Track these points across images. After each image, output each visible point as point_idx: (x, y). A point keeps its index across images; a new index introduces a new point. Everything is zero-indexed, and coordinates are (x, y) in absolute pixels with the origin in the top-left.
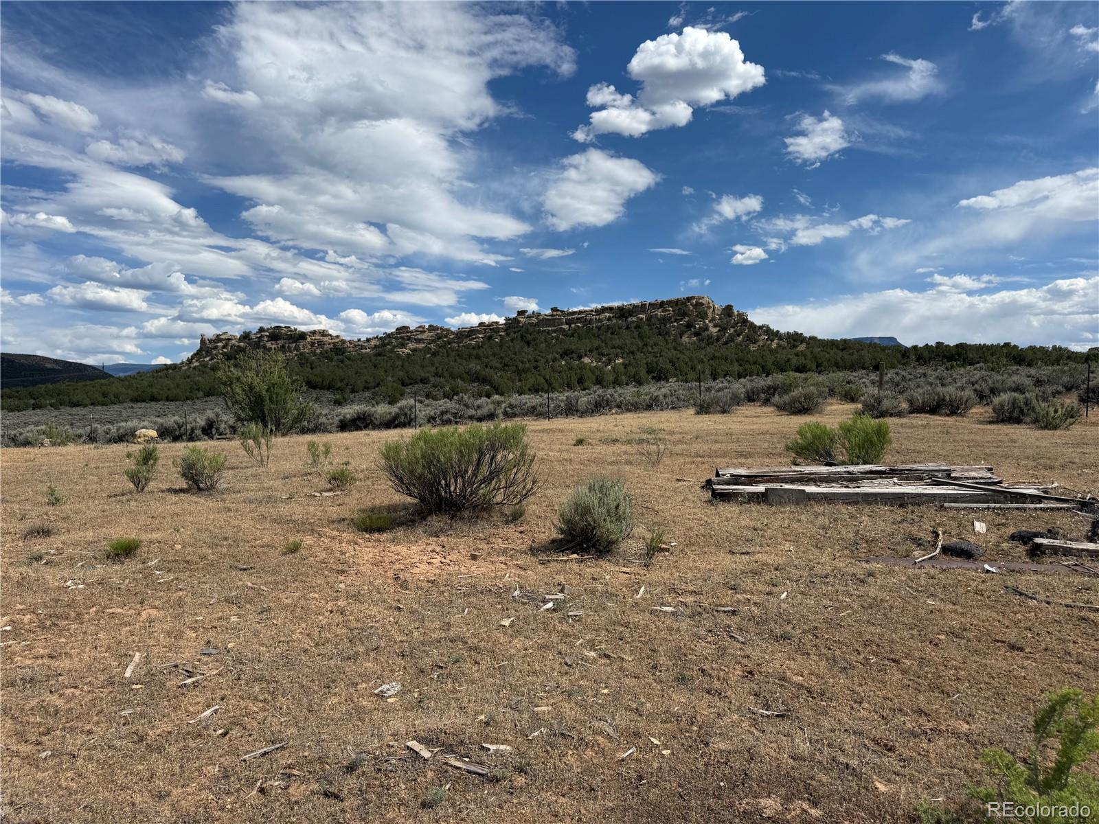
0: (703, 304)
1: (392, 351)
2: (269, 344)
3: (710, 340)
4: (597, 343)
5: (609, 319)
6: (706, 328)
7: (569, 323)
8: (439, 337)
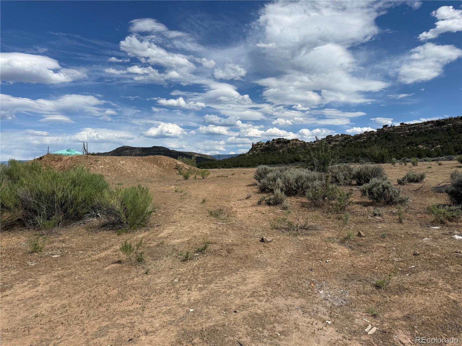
2: (276, 145)
4: (425, 138)
5: (432, 127)
7: (409, 130)
8: (346, 139)
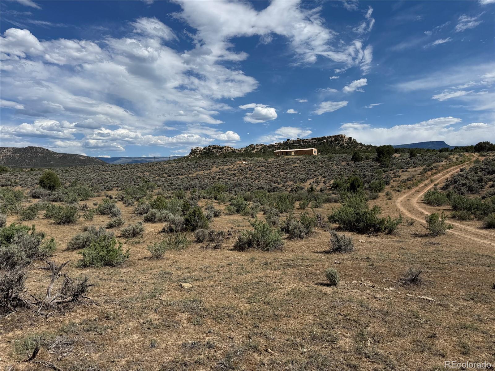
0: (342, 137)
2: (213, 150)
3: (344, 148)
5: (315, 141)
6: (343, 144)
7: (303, 143)
8: (263, 148)
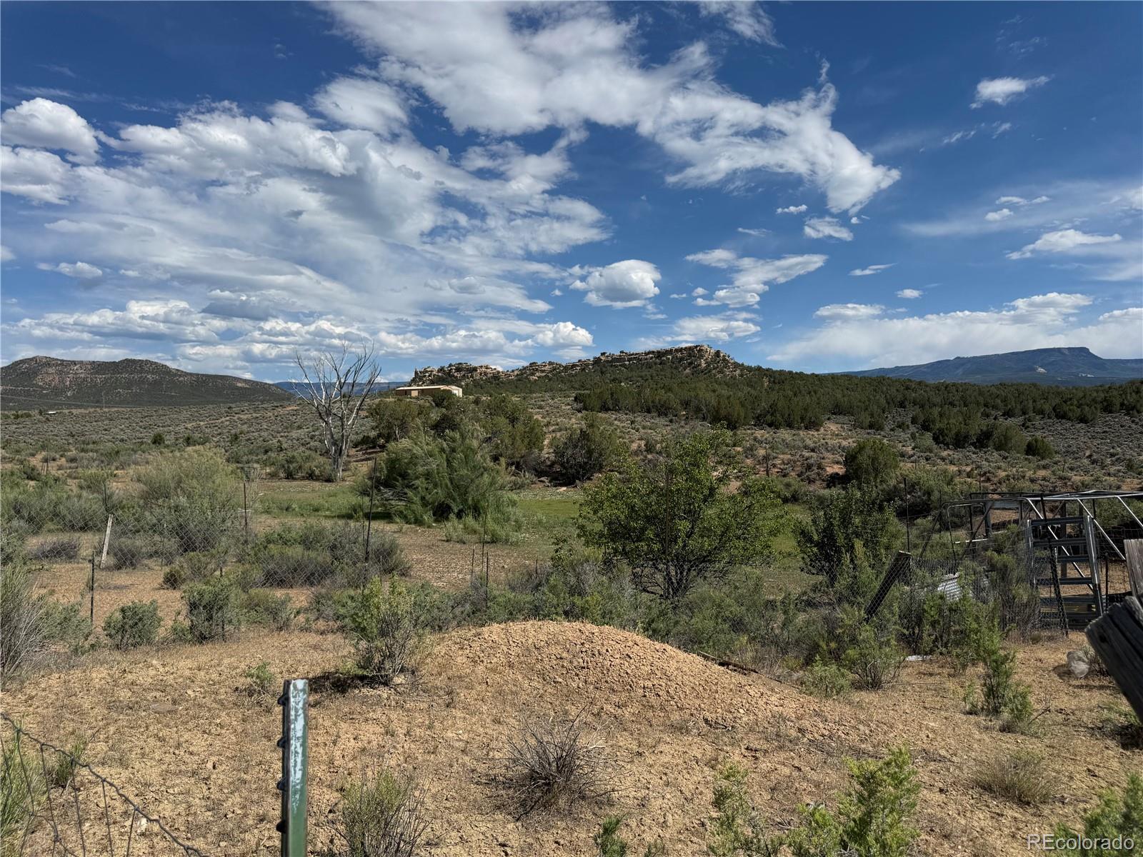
0: (702, 350)
1: (526, 378)
2: (456, 374)
3: (699, 372)
8: (554, 369)
